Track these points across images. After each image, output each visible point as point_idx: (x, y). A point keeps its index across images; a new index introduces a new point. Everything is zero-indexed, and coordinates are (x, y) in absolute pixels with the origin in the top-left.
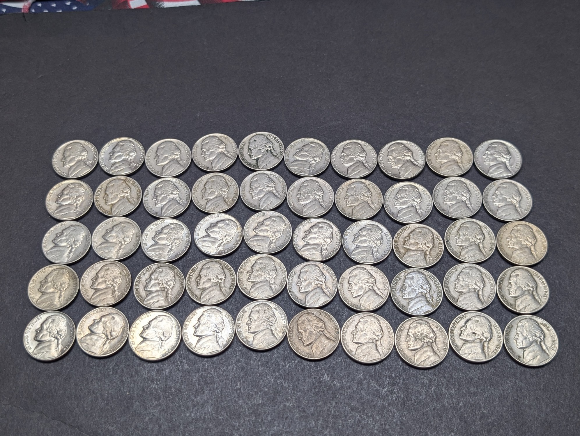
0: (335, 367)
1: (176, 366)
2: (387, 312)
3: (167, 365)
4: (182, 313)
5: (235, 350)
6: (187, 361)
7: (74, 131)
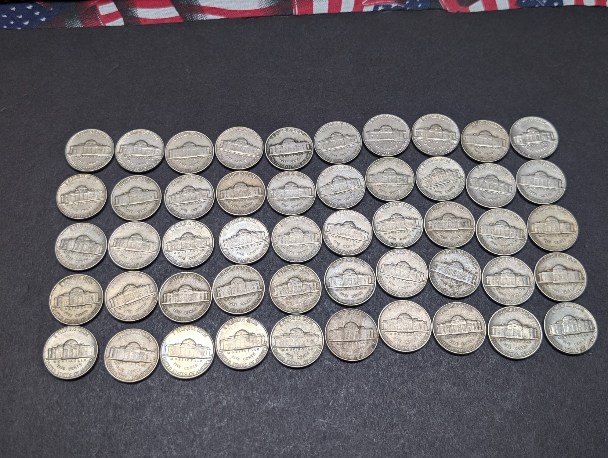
0: (333, 452)
1: (164, 452)
2: (387, 390)
3: (153, 451)
4: (169, 392)
5: (226, 434)
6: (175, 446)
7: (43, 178)
